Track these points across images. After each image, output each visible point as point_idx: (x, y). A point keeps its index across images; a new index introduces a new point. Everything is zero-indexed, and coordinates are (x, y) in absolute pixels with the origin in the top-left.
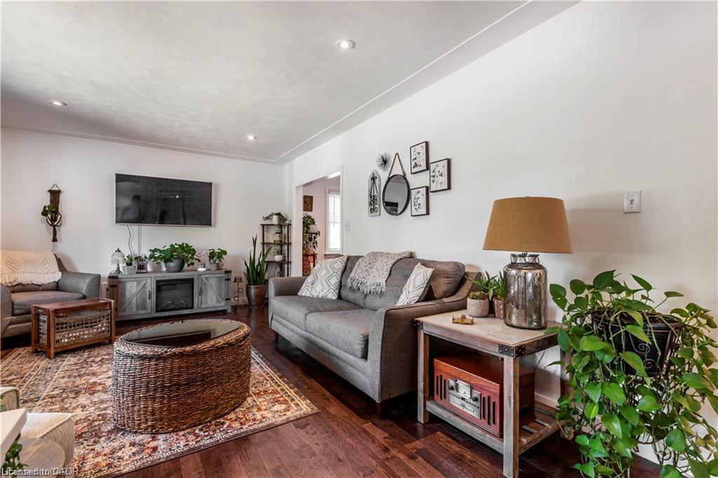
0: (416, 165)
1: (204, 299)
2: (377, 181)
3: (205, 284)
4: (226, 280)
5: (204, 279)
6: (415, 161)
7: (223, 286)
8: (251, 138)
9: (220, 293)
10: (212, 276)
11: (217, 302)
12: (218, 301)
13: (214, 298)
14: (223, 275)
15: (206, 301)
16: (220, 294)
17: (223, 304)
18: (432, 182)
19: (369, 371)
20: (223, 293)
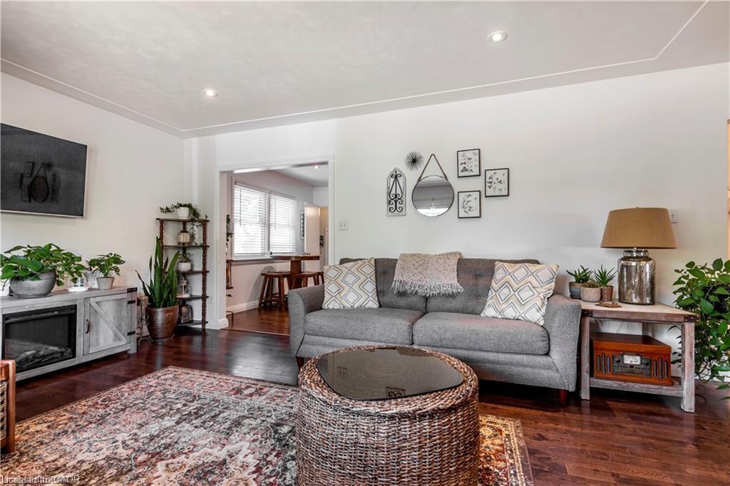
0: (465, 170)
1: (93, 339)
2: (400, 180)
3: (96, 312)
4: (129, 302)
5: (94, 304)
6: (464, 165)
7: (124, 313)
8: (210, 93)
9: (120, 325)
10: (107, 298)
11: (115, 341)
12: (117, 338)
13: (111, 334)
14: (125, 296)
15: (97, 341)
16: (119, 327)
17: (124, 341)
18: (487, 188)
19: (559, 364)
20: (123, 324)
